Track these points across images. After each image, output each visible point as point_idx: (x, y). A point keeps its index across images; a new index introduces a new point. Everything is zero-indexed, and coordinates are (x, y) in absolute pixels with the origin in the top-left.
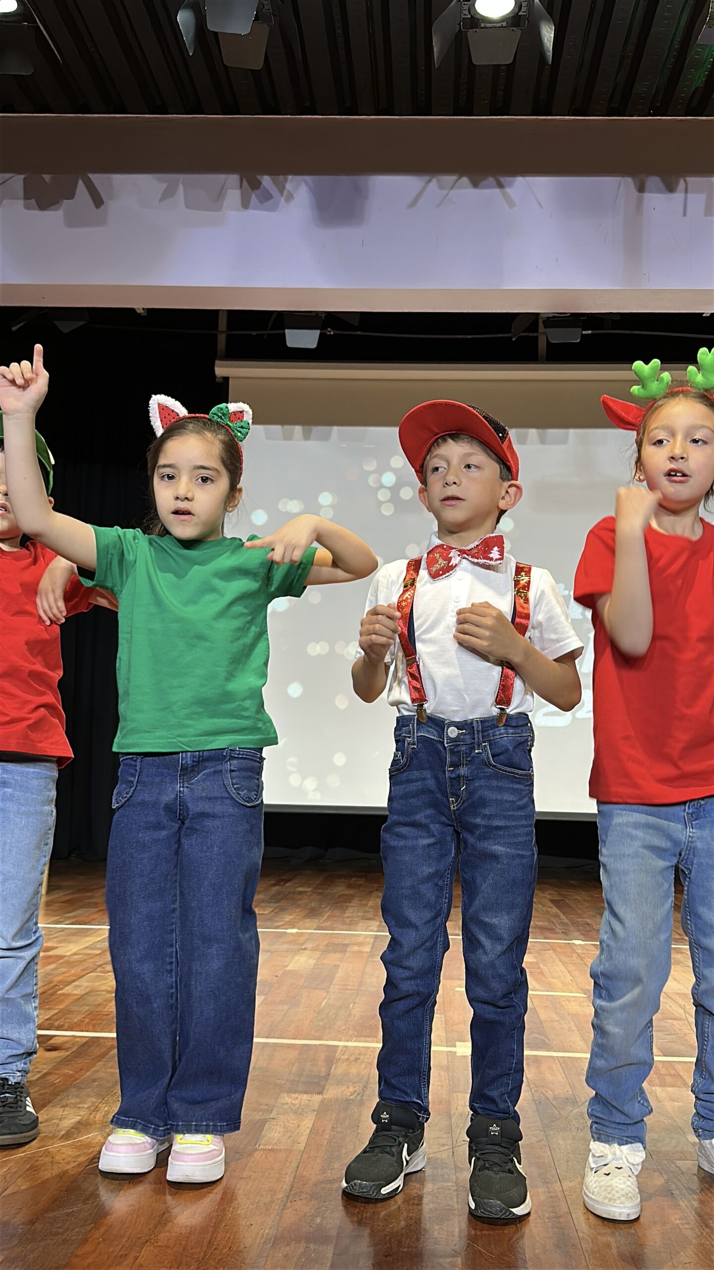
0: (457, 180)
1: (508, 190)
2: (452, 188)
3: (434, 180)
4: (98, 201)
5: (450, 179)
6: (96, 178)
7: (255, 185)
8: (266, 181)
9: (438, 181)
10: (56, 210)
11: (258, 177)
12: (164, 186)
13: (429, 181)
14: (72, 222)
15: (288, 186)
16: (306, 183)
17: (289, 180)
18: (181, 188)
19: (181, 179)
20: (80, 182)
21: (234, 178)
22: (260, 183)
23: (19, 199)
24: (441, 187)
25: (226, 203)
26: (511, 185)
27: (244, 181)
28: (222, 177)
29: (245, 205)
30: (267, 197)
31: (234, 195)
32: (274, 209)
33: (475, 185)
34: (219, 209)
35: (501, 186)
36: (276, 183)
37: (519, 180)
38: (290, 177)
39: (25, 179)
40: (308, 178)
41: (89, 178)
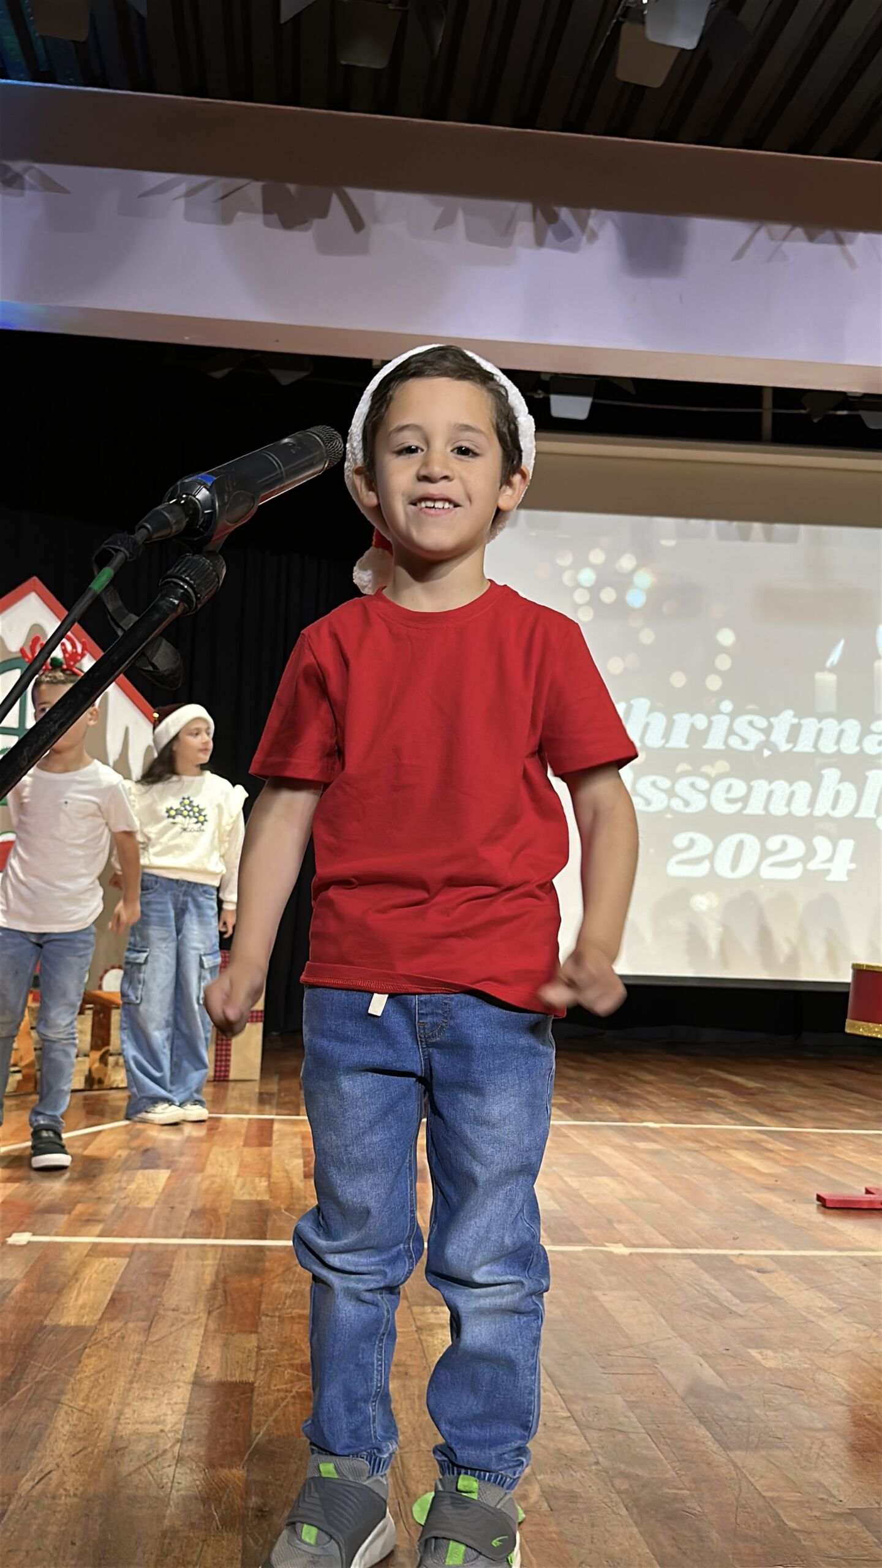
0: (791, 230)
1: (850, 248)
2: (784, 239)
3: (764, 229)
4: (358, 223)
5: (781, 229)
6: (354, 193)
7: (552, 218)
8: (564, 213)
9: (768, 230)
10: (306, 230)
11: (556, 209)
12: (439, 211)
13: (757, 230)
14: (326, 246)
15: (592, 222)
16: (614, 222)
17: (592, 215)
18: (460, 216)
19: (460, 204)
20: (335, 199)
21: (524, 208)
22: (558, 216)
23: (257, 212)
24: (772, 238)
25: (517, 238)
26: (851, 242)
27: (539, 214)
28: (511, 205)
29: (540, 242)
30: (565, 234)
31: (525, 229)
32: (574, 249)
33: (811, 238)
34: (508, 244)
35: (840, 241)
36: (577, 217)
37: (861, 236)
38: (593, 211)
39: (264, 188)
40: (615, 215)
41: (345, 193)
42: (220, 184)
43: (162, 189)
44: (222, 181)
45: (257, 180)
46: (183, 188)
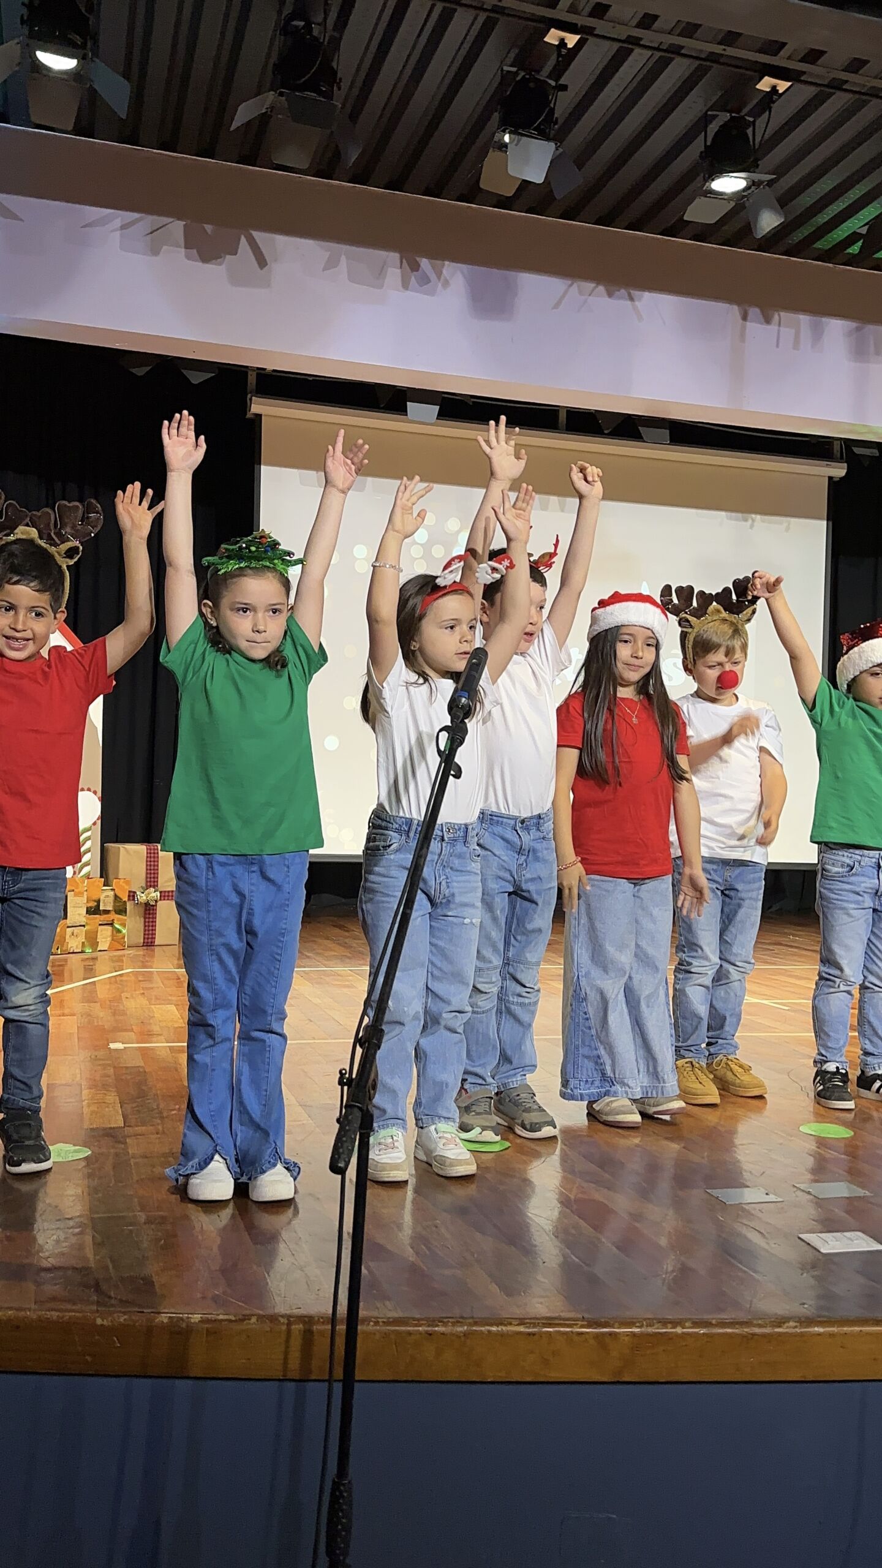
0: (595, 288)
1: (637, 303)
2: (590, 294)
3: (575, 285)
4: (262, 262)
5: (590, 285)
6: (256, 234)
7: (415, 267)
8: (424, 263)
9: (578, 287)
10: (220, 264)
11: (418, 259)
12: (327, 254)
13: (571, 285)
14: (236, 280)
15: (444, 272)
16: (462, 273)
17: (445, 267)
18: (343, 258)
19: (345, 250)
20: (243, 239)
21: (395, 256)
22: (419, 266)
23: (180, 247)
24: (581, 293)
25: (388, 281)
26: (640, 300)
27: (404, 261)
28: (383, 254)
29: (405, 285)
30: (425, 280)
31: (394, 274)
32: (432, 293)
33: (610, 295)
34: (381, 286)
35: (631, 299)
36: (434, 267)
37: (647, 296)
38: (447, 263)
39: (185, 226)
40: (464, 267)
41: (251, 235)
42: (149, 221)
43: (103, 222)
44: (150, 218)
45: (179, 219)
46: (118, 223)
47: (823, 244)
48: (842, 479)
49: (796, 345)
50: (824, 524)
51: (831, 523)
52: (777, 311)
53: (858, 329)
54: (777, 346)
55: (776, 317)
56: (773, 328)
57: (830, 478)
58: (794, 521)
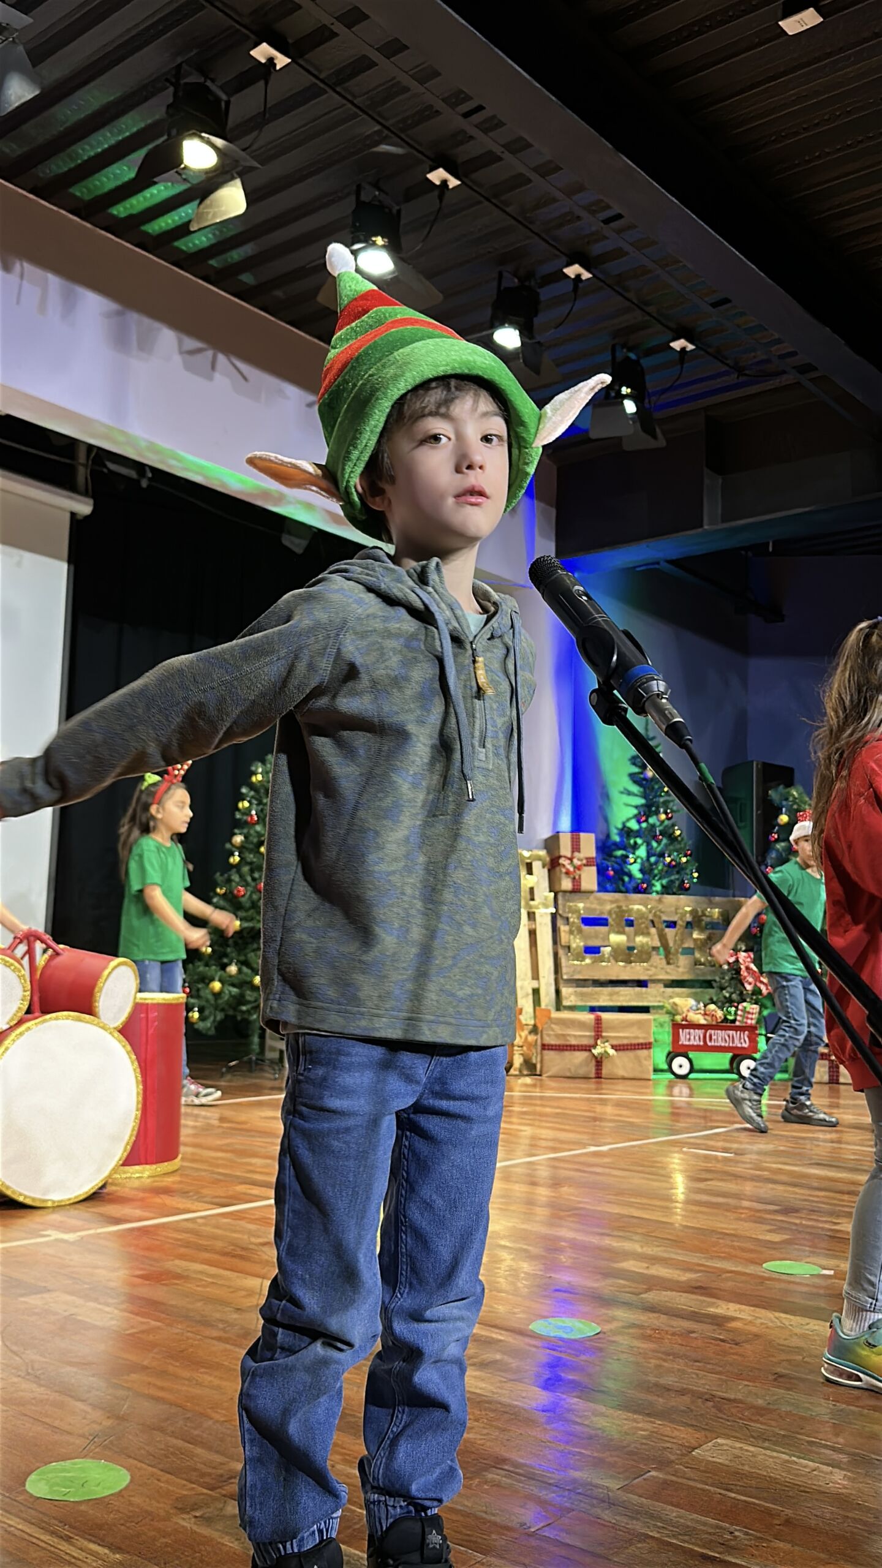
47: (82, 191)
48: (87, 517)
49: (42, 306)
50: (64, 567)
51: (72, 568)
52: (20, 260)
53: (119, 313)
54: (18, 303)
55: (17, 267)
56: (13, 278)
57: (73, 515)
58: (28, 557)
